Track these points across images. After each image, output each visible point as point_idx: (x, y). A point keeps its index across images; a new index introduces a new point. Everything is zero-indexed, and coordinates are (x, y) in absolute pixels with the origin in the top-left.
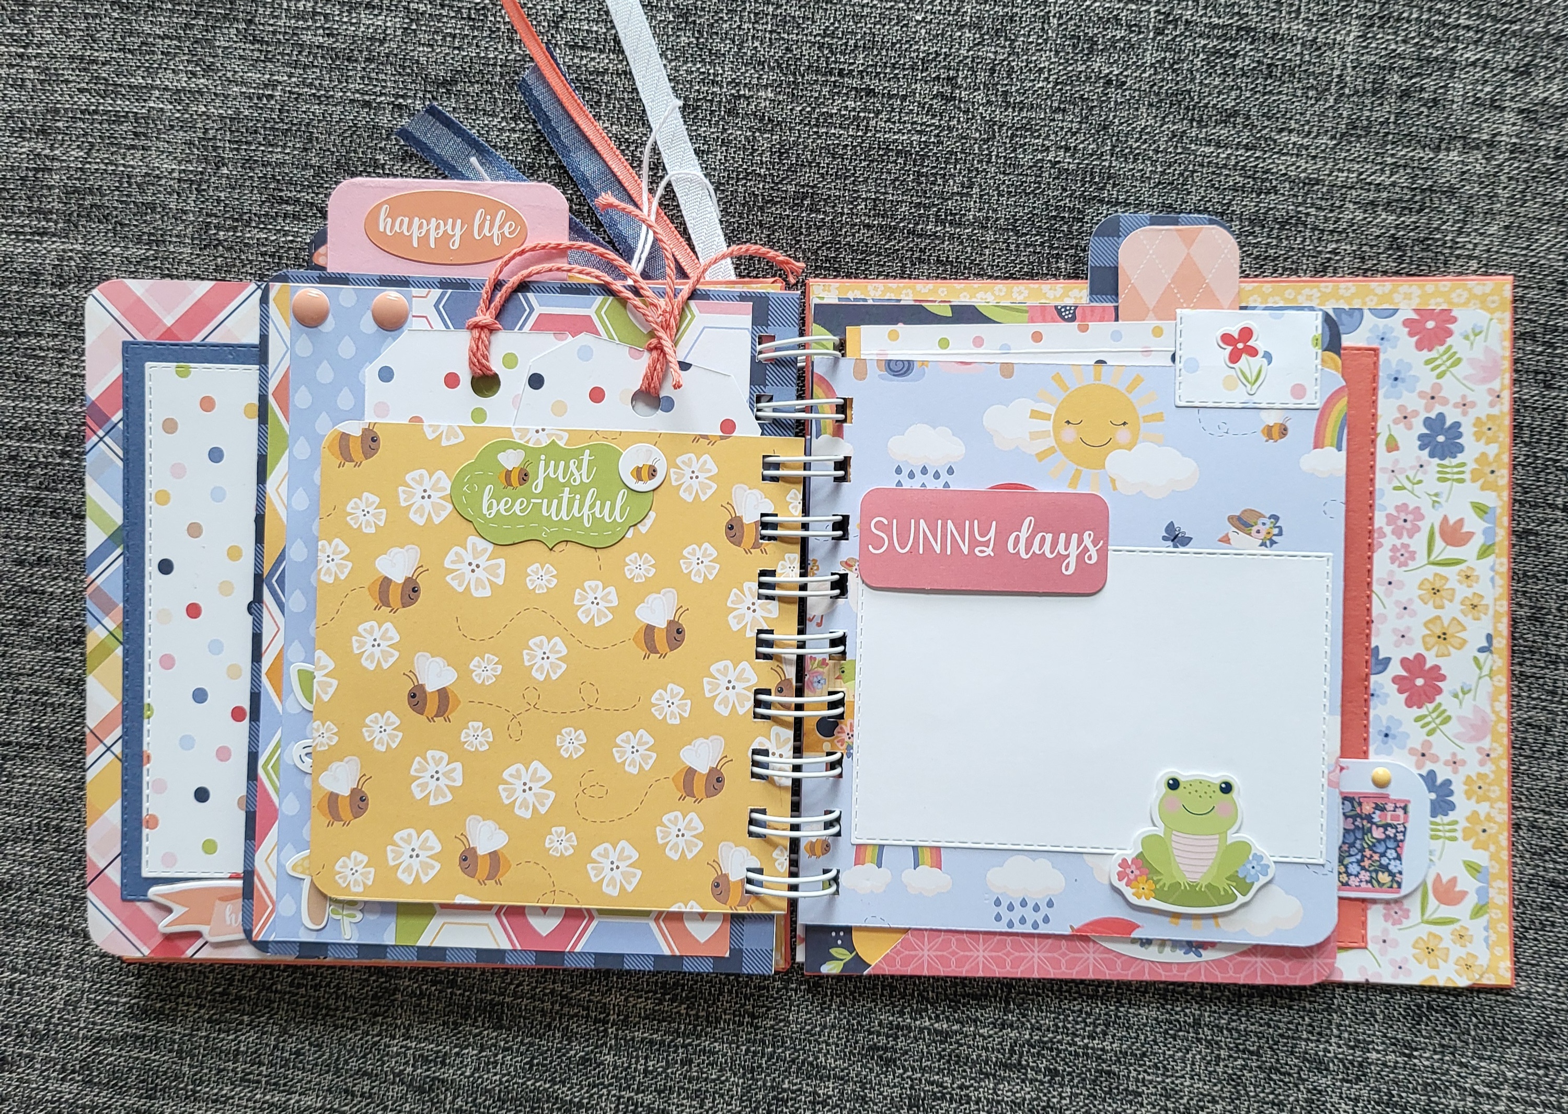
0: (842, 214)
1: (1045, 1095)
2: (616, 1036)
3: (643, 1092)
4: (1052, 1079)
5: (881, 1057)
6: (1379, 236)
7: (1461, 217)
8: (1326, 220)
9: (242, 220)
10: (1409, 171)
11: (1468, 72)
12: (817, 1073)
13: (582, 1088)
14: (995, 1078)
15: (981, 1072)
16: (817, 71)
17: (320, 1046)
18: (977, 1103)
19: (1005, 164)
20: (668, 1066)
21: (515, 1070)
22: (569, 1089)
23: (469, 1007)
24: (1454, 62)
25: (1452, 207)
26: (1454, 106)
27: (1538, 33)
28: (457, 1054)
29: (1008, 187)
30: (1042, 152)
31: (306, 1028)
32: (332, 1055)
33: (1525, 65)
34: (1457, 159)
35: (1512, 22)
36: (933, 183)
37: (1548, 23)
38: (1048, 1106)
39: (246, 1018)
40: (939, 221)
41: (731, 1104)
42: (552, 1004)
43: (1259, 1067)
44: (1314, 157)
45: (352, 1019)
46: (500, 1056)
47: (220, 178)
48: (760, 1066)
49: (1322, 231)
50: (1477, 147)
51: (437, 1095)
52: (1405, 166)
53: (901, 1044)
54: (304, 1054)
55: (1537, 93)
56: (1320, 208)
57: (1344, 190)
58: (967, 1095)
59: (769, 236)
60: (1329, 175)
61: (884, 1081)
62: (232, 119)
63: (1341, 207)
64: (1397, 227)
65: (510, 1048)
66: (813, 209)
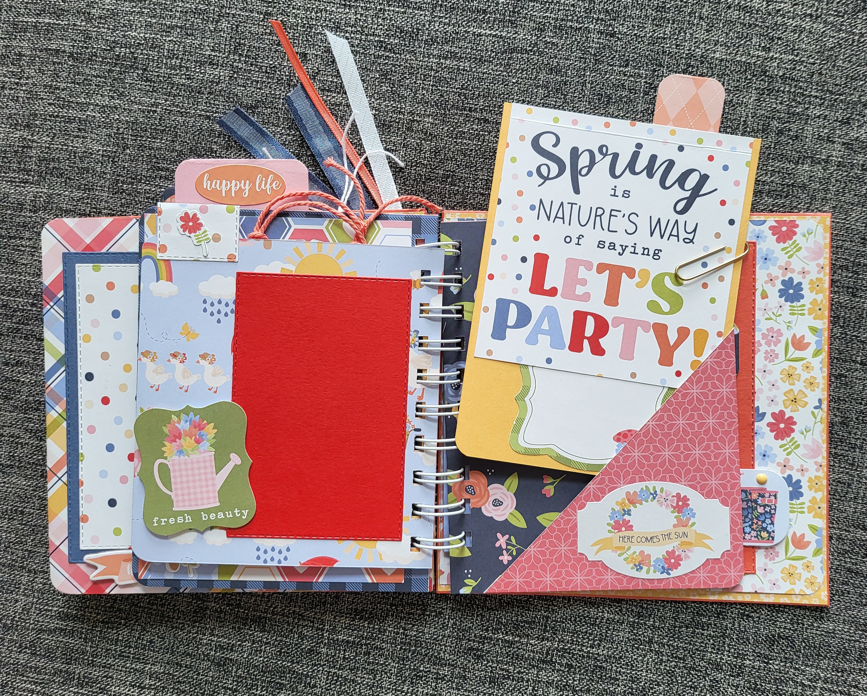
1: (565, 679)
3: (342, 669)
4: (569, 670)
5: (474, 654)
9: (136, 179)
11: (815, 121)
12: (439, 662)
14: (538, 668)
15: (530, 665)
16: (457, 108)
17: (163, 638)
18: (527, 682)
20: (357, 655)
21: (272, 655)
23: (247, 619)
24: (808, 115)
26: (807, 140)
27: (855, 101)
28: (239, 645)
31: (156, 628)
32: (170, 643)
33: (847, 118)
35: (840, 95)
37: (861, 96)
38: (567, 685)
39: (123, 621)
43: (684, 667)
45: (182, 623)
46: (263, 647)
47: (125, 155)
48: (408, 657)
50: (819, 163)
51: (228, 668)
53: (486, 647)
54: (154, 642)
55: (853, 134)
58: (522, 677)
61: (476, 667)
62: (133, 123)
65: (269, 643)
66: (452, 184)
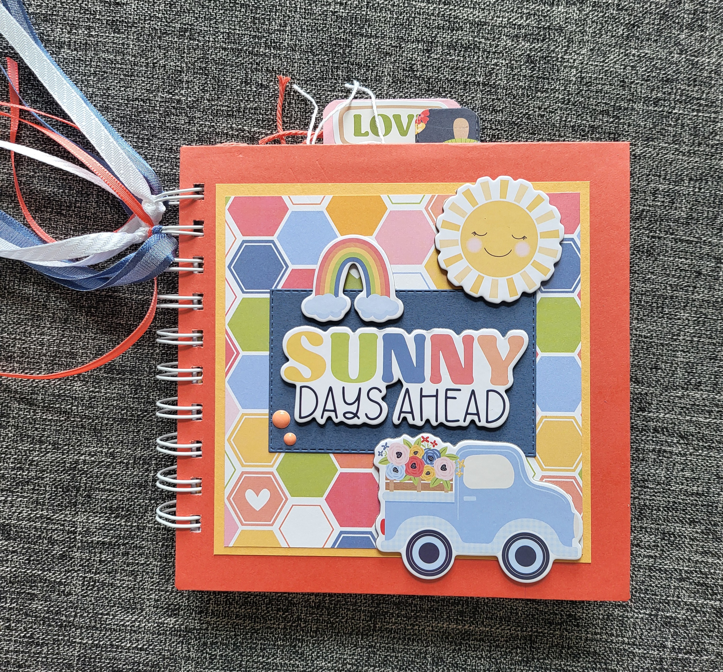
0: (209, 41)
2: (82, 540)
6: (522, 55)
7: (566, 44)
8: (491, 46)
10: (536, 17)
13: (61, 573)
19: (305, 12)
22: (54, 574)
25: (561, 38)
29: (307, 26)
30: (326, 6)
34: (563, 10)
36: (263, 24)
40: (267, 46)
41: (153, 578)
42: (42, 523)
44: (483, 9)
49: (489, 52)
52: (534, 14)
56: (488, 39)
57: (500, 29)
59: (165, 54)
60: (492, 20)
63: (499, 38)
64: (530, 50)
